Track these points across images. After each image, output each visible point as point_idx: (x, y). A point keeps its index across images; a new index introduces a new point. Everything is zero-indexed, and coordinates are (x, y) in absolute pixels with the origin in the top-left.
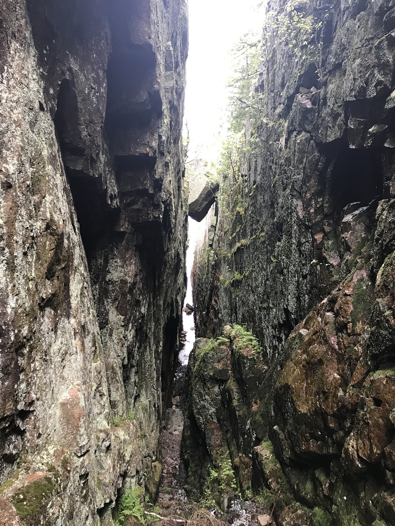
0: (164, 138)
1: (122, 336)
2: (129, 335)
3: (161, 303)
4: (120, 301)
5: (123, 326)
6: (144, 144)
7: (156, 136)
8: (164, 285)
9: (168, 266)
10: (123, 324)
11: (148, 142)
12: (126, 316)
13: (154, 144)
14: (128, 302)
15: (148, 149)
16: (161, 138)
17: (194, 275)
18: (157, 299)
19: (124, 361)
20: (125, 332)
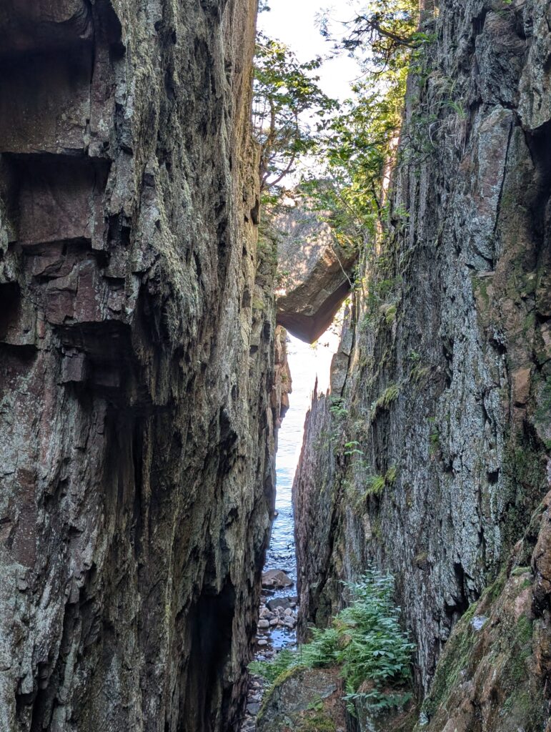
0: (129, 112)
1: (17, 618)
2: (40, 615)
3: (167, 544)
4: (17, 525)
5: (23, 592)
6: (78, 126)
7: (109, 108)
8: (177, 498)
9: (188, 447)
10: (23, 586)
11: (88, 121)
12: (33, 565)
13: (103, 126)
14: (41, 530)
15: (86, 139)
16: (124, 112)
17: (299, 483)
18: (151, 532)
19: (24, 685)
20: (28, 608)
